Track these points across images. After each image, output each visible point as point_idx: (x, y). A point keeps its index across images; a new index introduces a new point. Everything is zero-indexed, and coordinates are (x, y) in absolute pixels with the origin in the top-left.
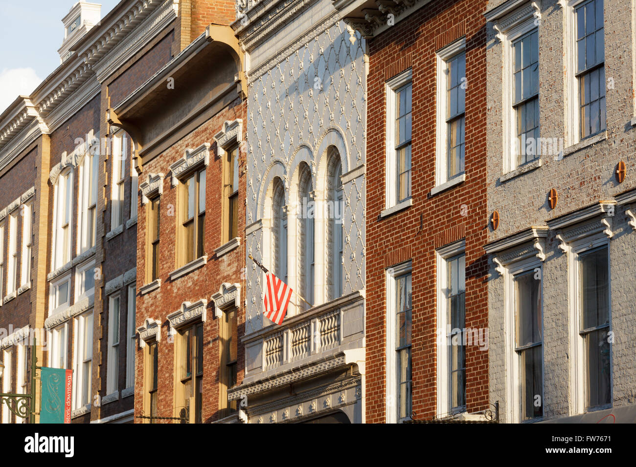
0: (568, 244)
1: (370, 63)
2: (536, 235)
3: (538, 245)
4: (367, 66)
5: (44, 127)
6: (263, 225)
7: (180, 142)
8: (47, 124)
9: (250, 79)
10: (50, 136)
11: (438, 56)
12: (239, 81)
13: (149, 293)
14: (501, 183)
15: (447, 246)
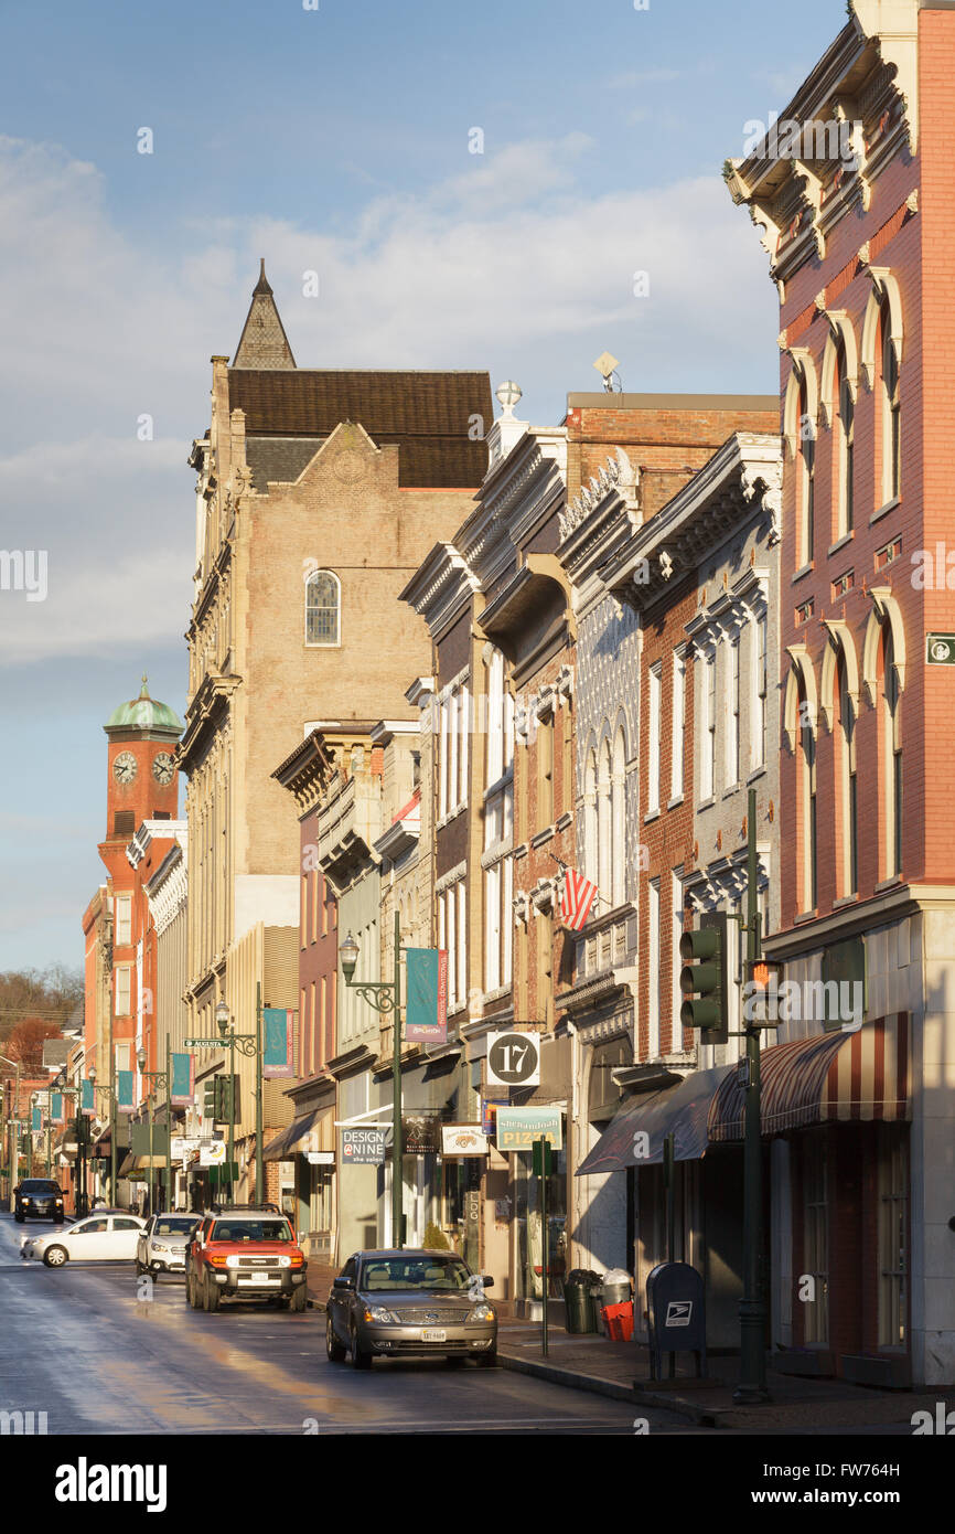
0: (726, 888)
1: (644, 639)
2: (705, 877)
3: (710, 887)
4: (641, 642)
5: (474, 582)
6: (586, 802)
7: (539, 673)
8: (478, 577)
9: (578, 618)
10: (485, 594)
11: (674, 654)
12: (566, 622)
13: (521, 857)
14: (700, 812)
15: (676, 867)
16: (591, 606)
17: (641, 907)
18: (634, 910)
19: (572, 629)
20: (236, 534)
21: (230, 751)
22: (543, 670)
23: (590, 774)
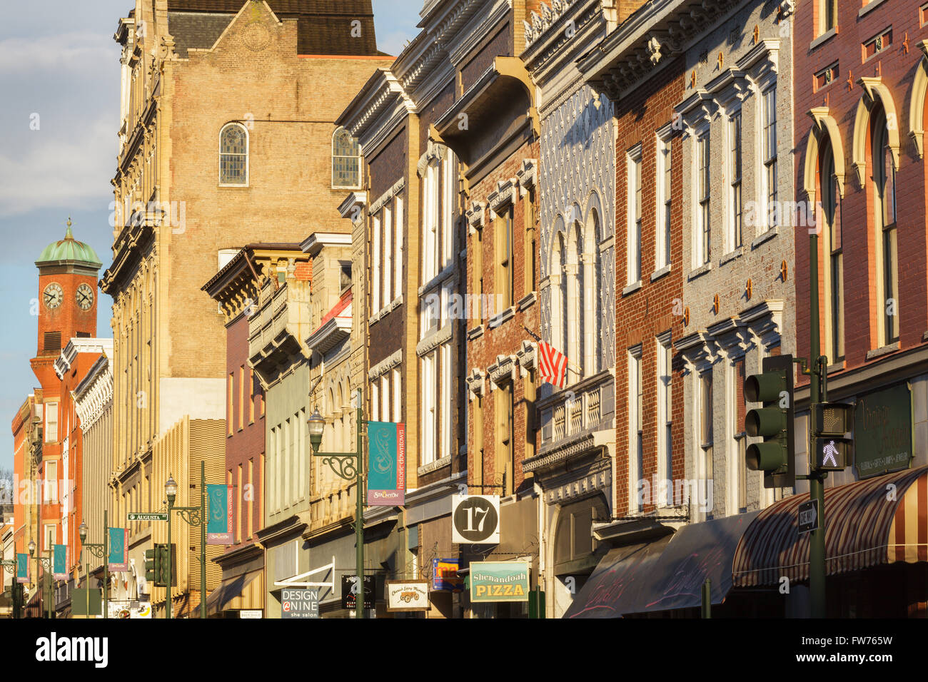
0: (725, 350)
1: (619, 127)
2: (703, 339)
3: (706, 349)
4: (616, 130)
5: (410, 105)
6: (552, 282)
7: (496, 171)
8: (414, 101)
9: (542, 116)
10: (419, 115)
11: (657, 136)
12: (530, 119)
13: (476, 338)
14: (690, 280)
15: (662, 334)
16: (557, 103)
17: (617, 374)
18: (611, 377)
19: (535, 126)
20: (161, 92)
21: (155, 274)
22: (501, 166)
23: (556, 257)
